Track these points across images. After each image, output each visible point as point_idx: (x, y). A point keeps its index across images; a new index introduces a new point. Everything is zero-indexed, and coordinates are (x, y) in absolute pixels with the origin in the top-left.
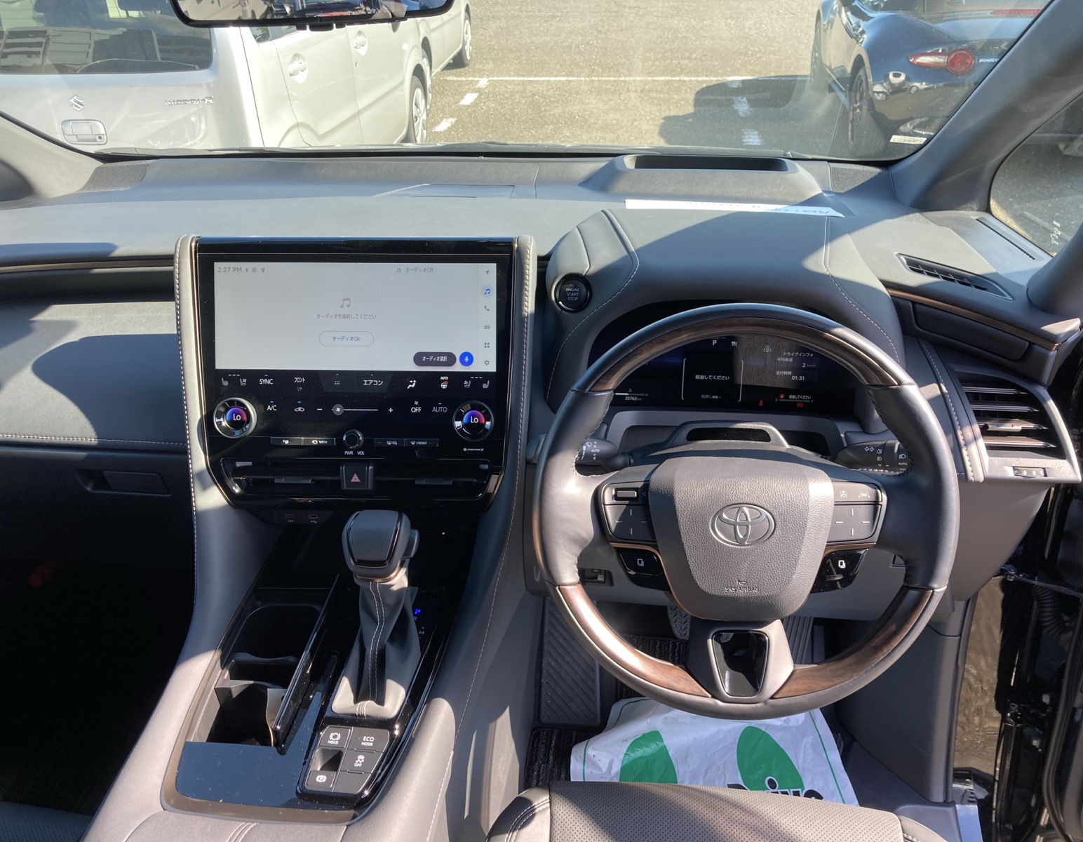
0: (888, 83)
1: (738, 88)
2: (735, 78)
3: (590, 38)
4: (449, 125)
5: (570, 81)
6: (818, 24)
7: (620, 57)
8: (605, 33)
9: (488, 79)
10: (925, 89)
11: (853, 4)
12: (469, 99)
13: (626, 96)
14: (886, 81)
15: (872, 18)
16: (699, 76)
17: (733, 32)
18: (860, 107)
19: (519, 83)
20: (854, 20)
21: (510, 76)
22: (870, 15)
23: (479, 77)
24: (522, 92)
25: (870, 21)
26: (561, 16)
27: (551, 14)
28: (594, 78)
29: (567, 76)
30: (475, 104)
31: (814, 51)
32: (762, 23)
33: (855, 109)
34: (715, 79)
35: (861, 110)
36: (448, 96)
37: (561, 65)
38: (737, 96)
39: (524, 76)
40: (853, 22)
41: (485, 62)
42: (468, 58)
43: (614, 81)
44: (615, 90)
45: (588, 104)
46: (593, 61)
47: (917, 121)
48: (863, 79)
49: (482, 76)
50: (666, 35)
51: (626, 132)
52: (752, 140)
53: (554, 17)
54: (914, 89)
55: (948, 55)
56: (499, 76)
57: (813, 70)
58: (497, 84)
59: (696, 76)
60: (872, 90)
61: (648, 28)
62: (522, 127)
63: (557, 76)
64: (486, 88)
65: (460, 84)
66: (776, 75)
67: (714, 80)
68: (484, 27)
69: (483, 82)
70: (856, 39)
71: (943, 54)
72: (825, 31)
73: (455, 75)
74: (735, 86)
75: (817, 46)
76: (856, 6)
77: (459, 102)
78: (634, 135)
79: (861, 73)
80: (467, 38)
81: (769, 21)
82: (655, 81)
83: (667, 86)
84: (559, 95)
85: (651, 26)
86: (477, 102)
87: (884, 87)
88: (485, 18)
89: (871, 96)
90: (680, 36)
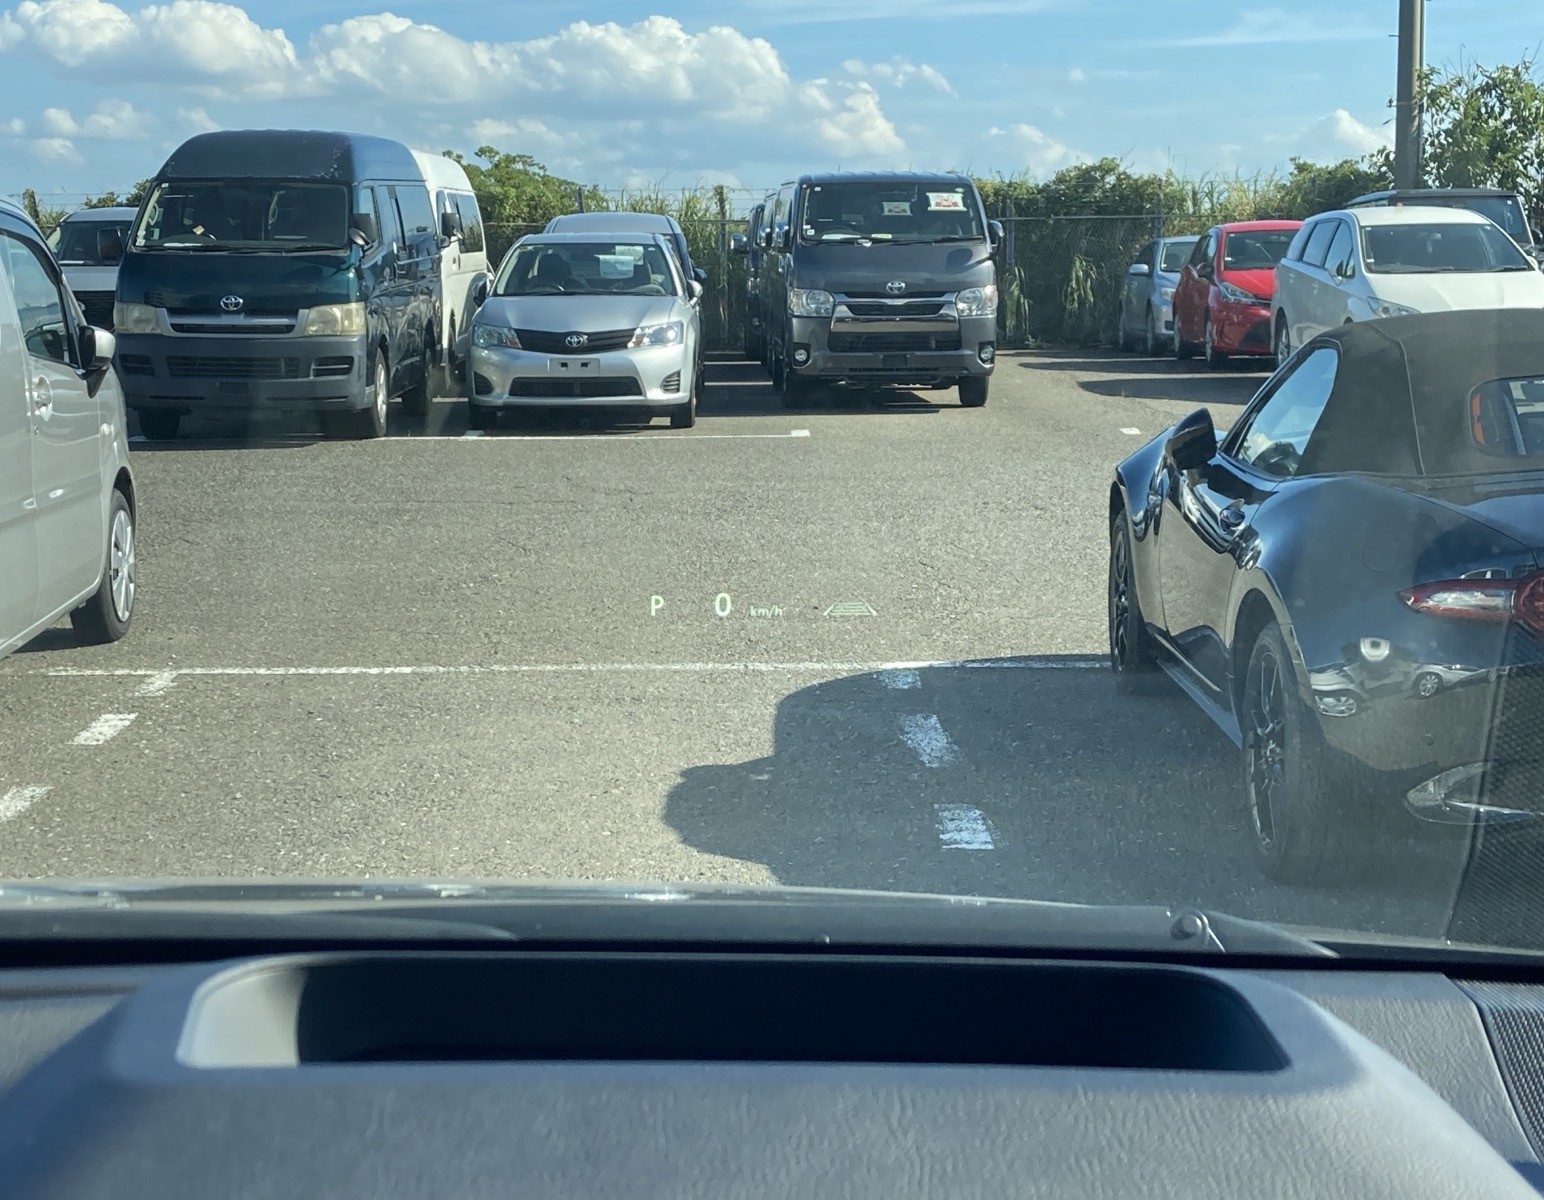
0: (1355, 665)
1: (912, 691)
2: (902, 664)
3: (493, 565)
4: (22, 805)
5: (424, 677)
6: (1118, 521)
7: (576, 612)
8: (537, 553)
9: (175, 673)
10: (1462, 683)
11: (1212, 462)
12: (107, 727)
13: (590, 715)
14: (1350, 662)
15: (1272, 493)
16: (801, 661)
17: (886, 550)
18: (1279, 737)
19: (267, 684)
20: (1218, 504)
21: (244, 665)
22: (1268, 486)
23: (147, 667)
24: (275, 706)
25: (1269, 502)
26: (418, 511)
27: (389, 505)
28: (496, 667)
29: (418, 662)
30: (122, 740)
31: (1115, 590)
32: (961, 528)
33: (1258, 744)
34: (846, 666)
35: (1281, 744)
36: (41, 721)
37: (403, 633)
38: (913, 712)
39: (286, 663)
40: (1217, 510)
41: (174, 627)
42: (123, 614)
43: (557, 675)
44: (555, 698)
45: (474, 738)
46: (498, 623)
47: (1458, 774)
48: (1278, 657)
49: (159, 666)
50: (705, 558)
51: (586, 815)
52: (965, 835)
53: (398, 512)
54: (1430, 684)
55: (1518, 584)
56: (211, 665)
57: (1116, 641)
58: (201, 686)
59: (791, 660)
60: (1308, 686)
61: (655, 540)
62: (260, 807)
63: (387, 664)
64: (164, 698)
65: (86, 687)
66: (1016, 654)
67: (843, 669)
68: (190, 538)
69: (160, 681)
70: (1232, 552)
71: (1498, 583)
72: (1140, 539)
73: (75, 664)
74: (903, 684)
75: (1123, 578)
76: (1219, 467)
77: (71, 737)
78: (609, 824)
79: (1266, 639)
80: (120, 561)
81: (982, 525)
82: (675, 672)
83: (711, 689)
84: (388, 714)
85: (663, 536)
86: (129, 735)
87: (1346, 676)
88: (197, 516)
89: (1309, 703)
90: (742, 559)
